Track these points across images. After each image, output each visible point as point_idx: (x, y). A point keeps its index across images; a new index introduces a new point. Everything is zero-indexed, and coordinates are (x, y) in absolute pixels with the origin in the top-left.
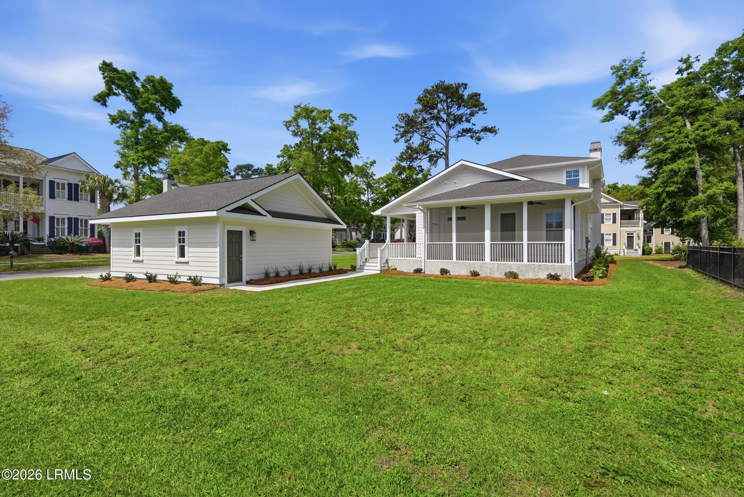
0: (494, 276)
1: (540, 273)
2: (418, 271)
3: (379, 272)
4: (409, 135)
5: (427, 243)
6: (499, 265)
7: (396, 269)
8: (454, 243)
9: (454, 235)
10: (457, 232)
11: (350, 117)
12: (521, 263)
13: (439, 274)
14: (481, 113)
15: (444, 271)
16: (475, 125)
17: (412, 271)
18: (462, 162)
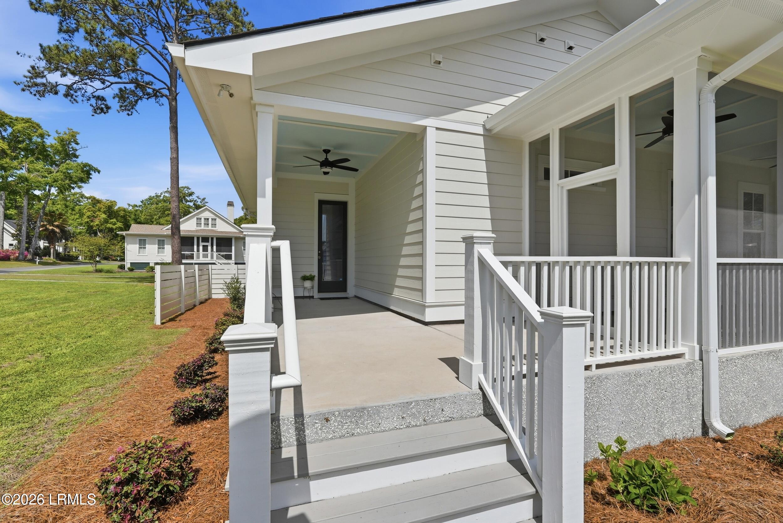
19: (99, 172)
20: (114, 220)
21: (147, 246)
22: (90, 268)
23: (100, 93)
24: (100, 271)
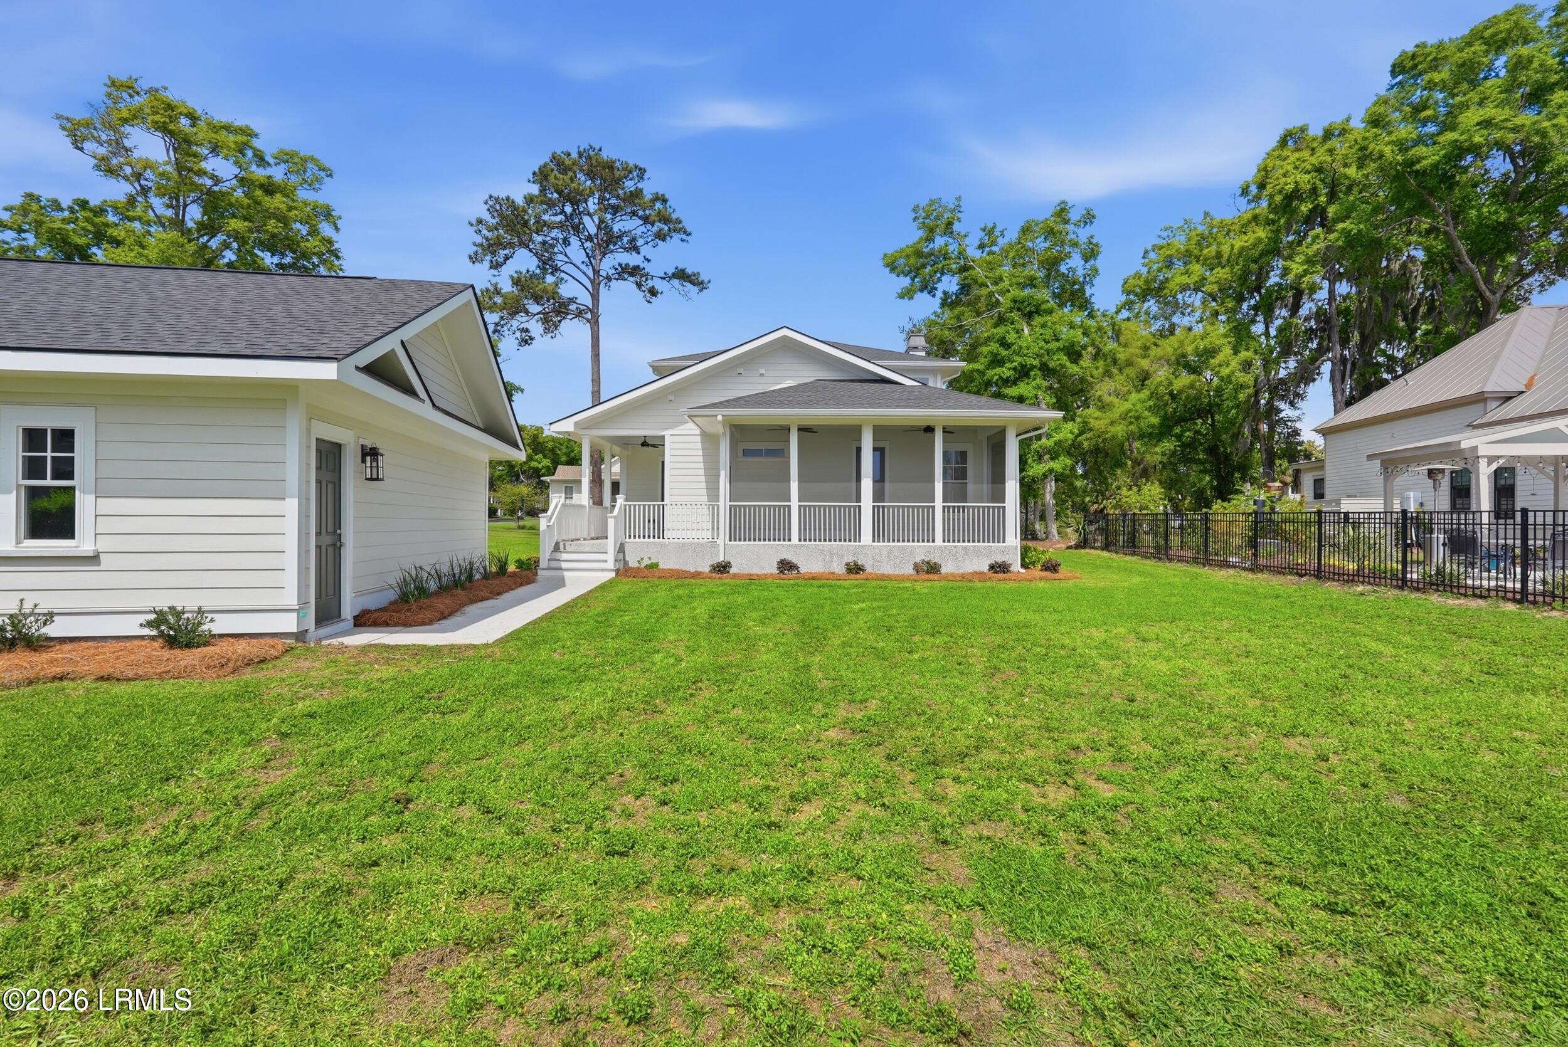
0: (881, 571)
1: (967, 562)
2: (722, 568)
3: (613, 574)
4: (502, 252)
5: (729, 504)
6: (891, 550)
7: (657, 565)
8: (794, 503)
9: (794, 486)
10: (801, 480)
11: (309, 165)
12: (931, 544)
13: (775, 571)
14: (676, 237)
15: (786, 566)
16: (649, 261)
17: (707, 569)
18: (785, 332)
19: (522, 391)
20: (540, 456)
21: (574, 495)
22: (513, 524)
23: (524, 325)
24: (523, 528)
